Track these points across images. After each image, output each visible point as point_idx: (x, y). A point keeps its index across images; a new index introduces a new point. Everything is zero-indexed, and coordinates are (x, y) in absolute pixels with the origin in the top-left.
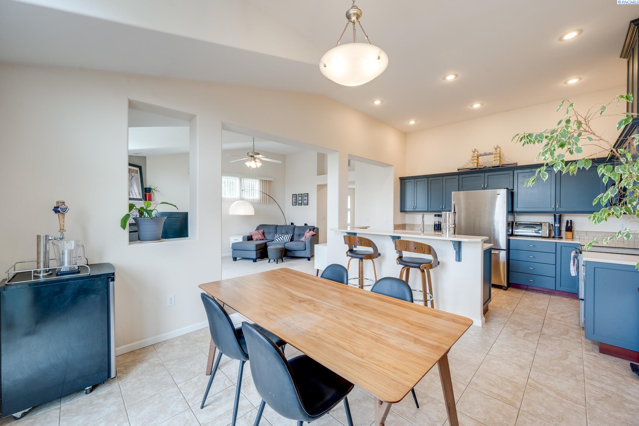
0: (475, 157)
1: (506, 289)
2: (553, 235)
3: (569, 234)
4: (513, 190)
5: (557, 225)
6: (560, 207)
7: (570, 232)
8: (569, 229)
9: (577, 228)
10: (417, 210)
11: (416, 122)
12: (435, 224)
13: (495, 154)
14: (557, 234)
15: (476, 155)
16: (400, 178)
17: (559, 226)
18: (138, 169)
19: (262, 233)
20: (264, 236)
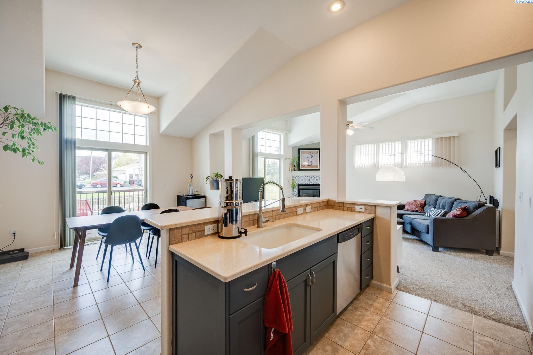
18: (318, 151)
19: (422, 204)
20: (423, 208)
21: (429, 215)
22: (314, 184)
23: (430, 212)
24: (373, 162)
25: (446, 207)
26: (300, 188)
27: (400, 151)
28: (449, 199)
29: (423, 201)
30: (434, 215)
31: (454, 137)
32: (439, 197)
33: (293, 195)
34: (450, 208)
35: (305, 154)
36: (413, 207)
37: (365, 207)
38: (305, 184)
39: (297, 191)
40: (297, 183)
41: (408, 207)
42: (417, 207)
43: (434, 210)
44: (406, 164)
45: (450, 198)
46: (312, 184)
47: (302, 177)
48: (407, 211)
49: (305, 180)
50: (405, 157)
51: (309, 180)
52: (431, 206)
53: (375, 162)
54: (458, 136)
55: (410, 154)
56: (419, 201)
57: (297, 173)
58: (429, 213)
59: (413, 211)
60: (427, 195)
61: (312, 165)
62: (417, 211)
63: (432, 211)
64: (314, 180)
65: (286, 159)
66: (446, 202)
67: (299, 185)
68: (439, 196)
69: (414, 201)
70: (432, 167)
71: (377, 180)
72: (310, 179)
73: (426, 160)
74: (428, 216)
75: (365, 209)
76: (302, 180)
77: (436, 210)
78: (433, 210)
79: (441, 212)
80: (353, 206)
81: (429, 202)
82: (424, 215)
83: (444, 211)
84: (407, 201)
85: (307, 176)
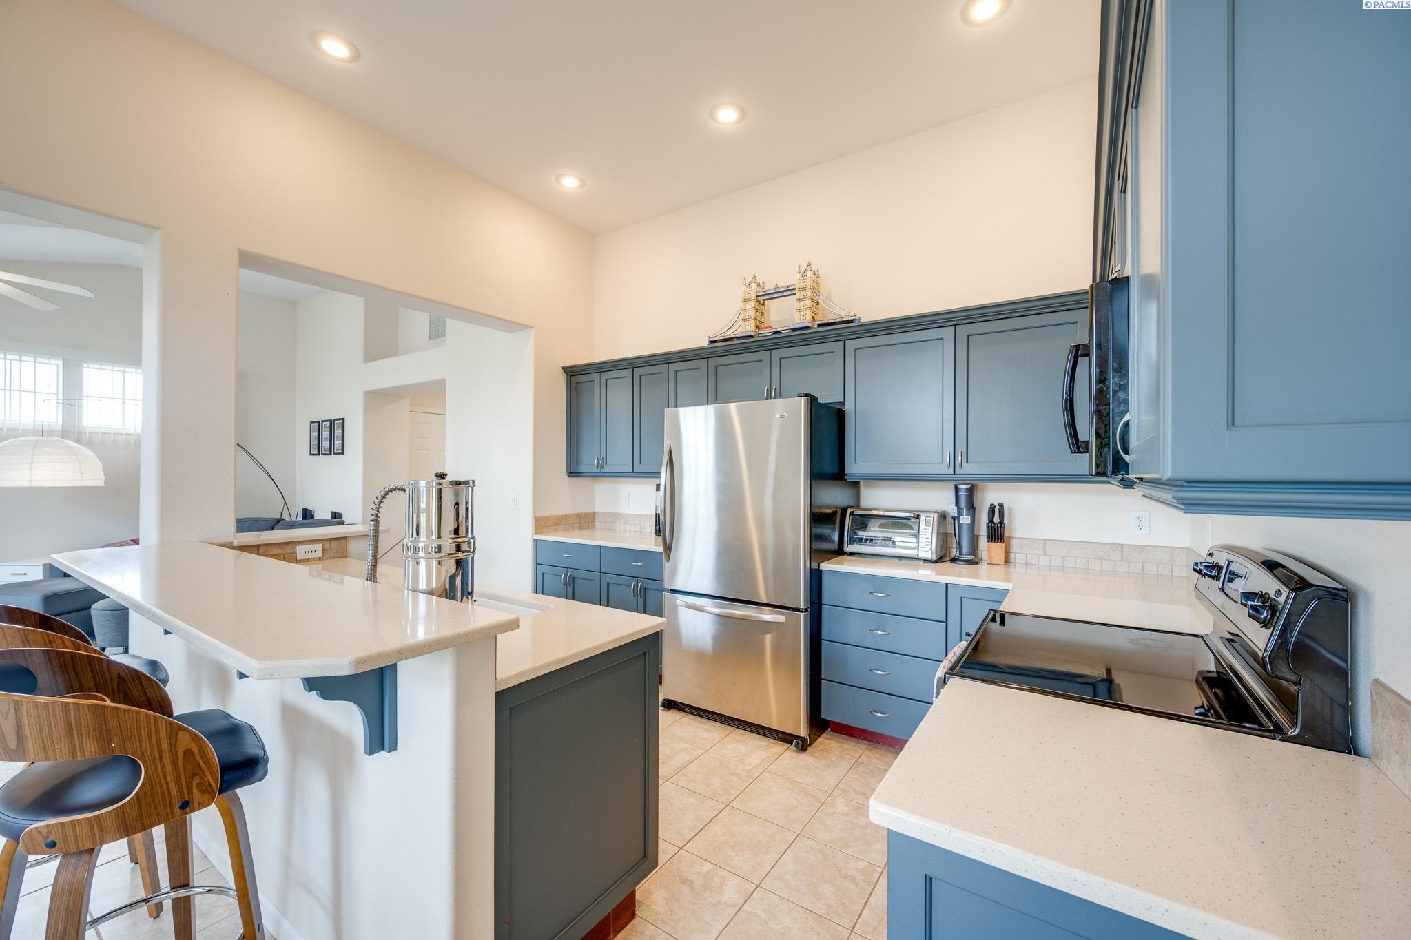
0: (750, 300)
1: (803, 745)
2: (955, 552)
3: (997, 548)
4: (843, 404)
5: (965, 520)
6: (967, 462)
7: (998, 544)
8: (997, 533)
9: (1018, 528)
10: (607, 469)
11: (583, 184)
12: (656, 514)
13: (800, 289)
14: (965, 550)
15: (753, 295)
16: (564, 368)
17: (969, 522)
37: (323, 545)
75: (323, 550)
80: (288, 549)
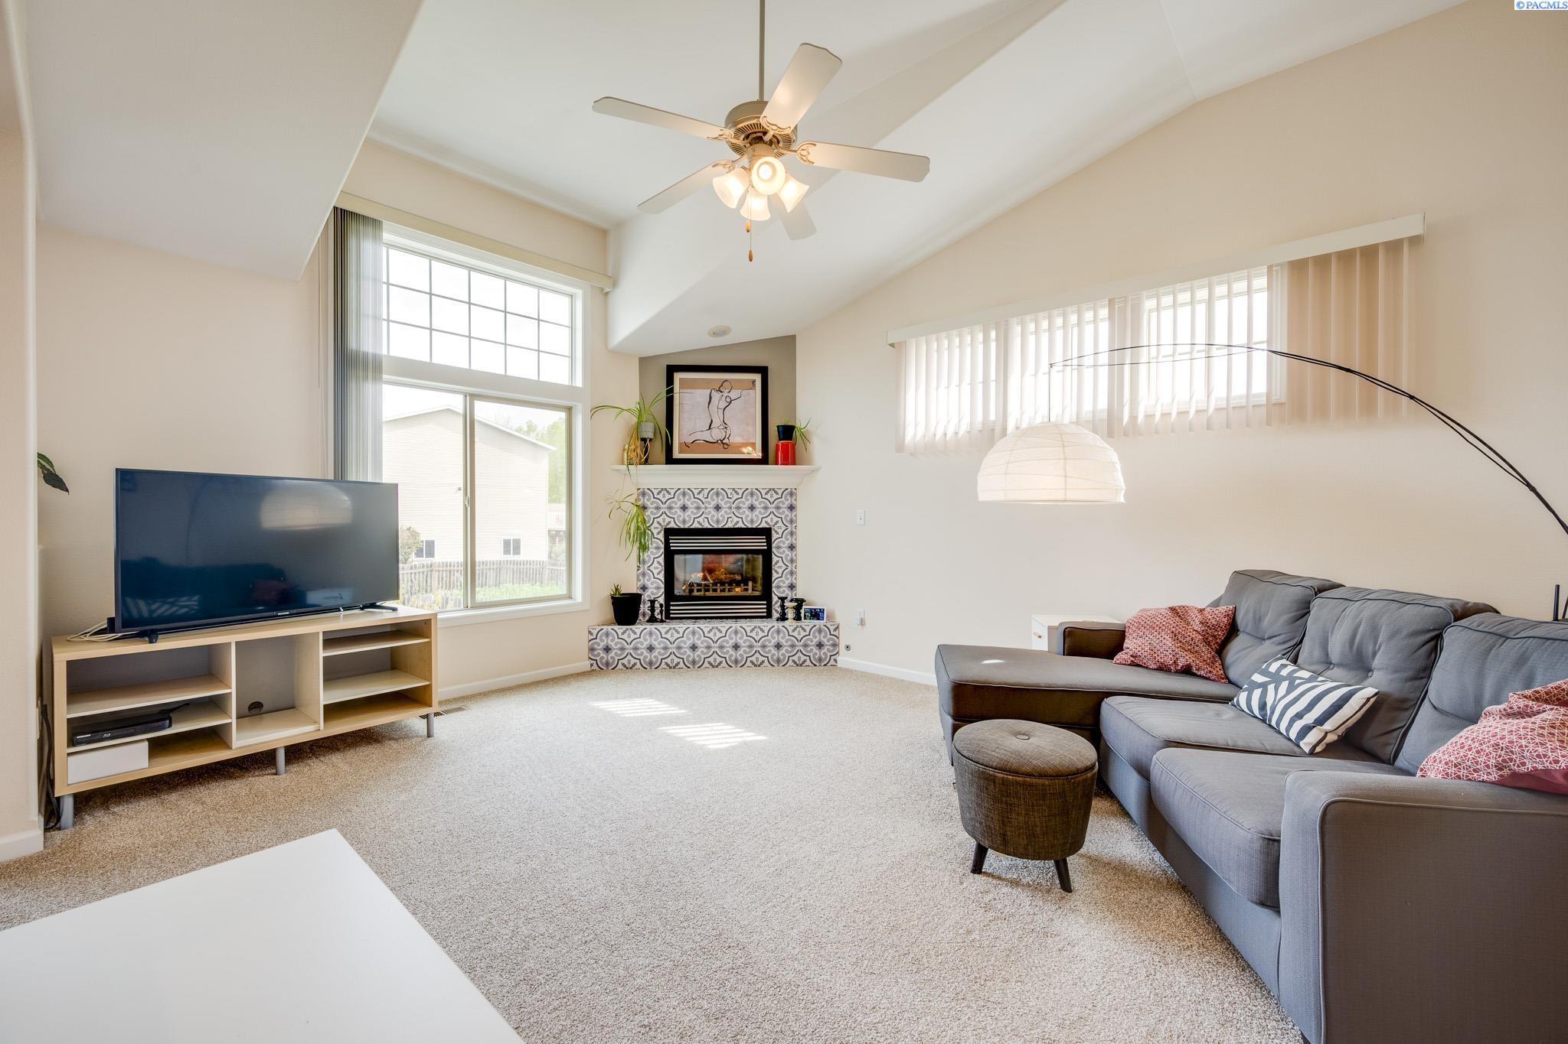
18: (757, 377)
19: (1215, 627)
20: (1221, 650)
21: (1263, 706)
22: (740, 525)
23: (1264, 686)
24: (980, 418)
25: (1377, 662)
26: (676, 544)
27: (1104, 345)
28: (1395, 605)
29: (1223, 608)
30: (1299, 716)
31: (1394, 247)
32: (1321, 590)
33: (644, 574)
34: (1409, 674)
35: (699, 391)
36: (1166, 648)
38: (696, 525)
39: (662, 560)
40: (660, 520)
41: (1139, 641)
42: (1189, 647)
43: (1291, 678)
44: (1133, 418)
45: (1401, 600)
46: (730, 525)
47: (684, 494)
48: (1133, 664)
49: (698, 508)
50: (1127, 368)
51: (718, 508)
52: (1268, 647)
53: (992, 417)
54: (1415, 241)
55: (1153, 349)
56: (1201, 611)
57: (659, 476)
58: (1257, 694)
59: (1162, 669)
60: (1244, 579)
61: (725, 441)
62: (1187, 671)
63: (1277, 679)
64: (738, 508)
65: (596, 409)
66: (1374, 630)
67: (669, 533)
68: (1315, 584)
69: (1173, 609)
70: (1269, 423)
71: (984, 496)
72: (722, 504)
73: (1234, 393)
74: (1256, 712)
76: (684, 508)
77: (1305, 674)
78: (1284, 672)
79: (1344, 700)
81: (1258, 620)
82: (1225, 700)
83: (1370, 691)
84: (1138, 610)
85: (706, 492)
